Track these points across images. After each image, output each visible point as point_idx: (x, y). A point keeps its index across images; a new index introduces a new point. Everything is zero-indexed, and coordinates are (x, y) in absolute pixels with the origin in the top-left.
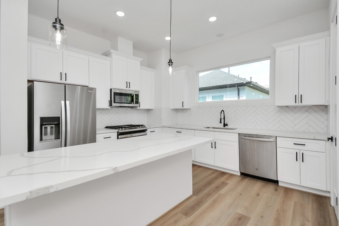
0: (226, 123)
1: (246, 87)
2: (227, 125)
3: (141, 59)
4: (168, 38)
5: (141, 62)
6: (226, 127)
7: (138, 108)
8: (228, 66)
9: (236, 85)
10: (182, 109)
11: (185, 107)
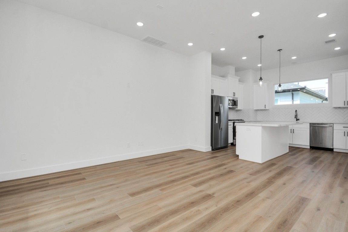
0: (298, 118)
1: (300, 92)
2: (299, 120)
3: (239, 78)
4: (259, 65)
5: (239, 79)
6: (298, 121)
7: (236, 109)
8: (298, 81)
9: (291, 91)
10: (265, 110)
11: (267, 108)
